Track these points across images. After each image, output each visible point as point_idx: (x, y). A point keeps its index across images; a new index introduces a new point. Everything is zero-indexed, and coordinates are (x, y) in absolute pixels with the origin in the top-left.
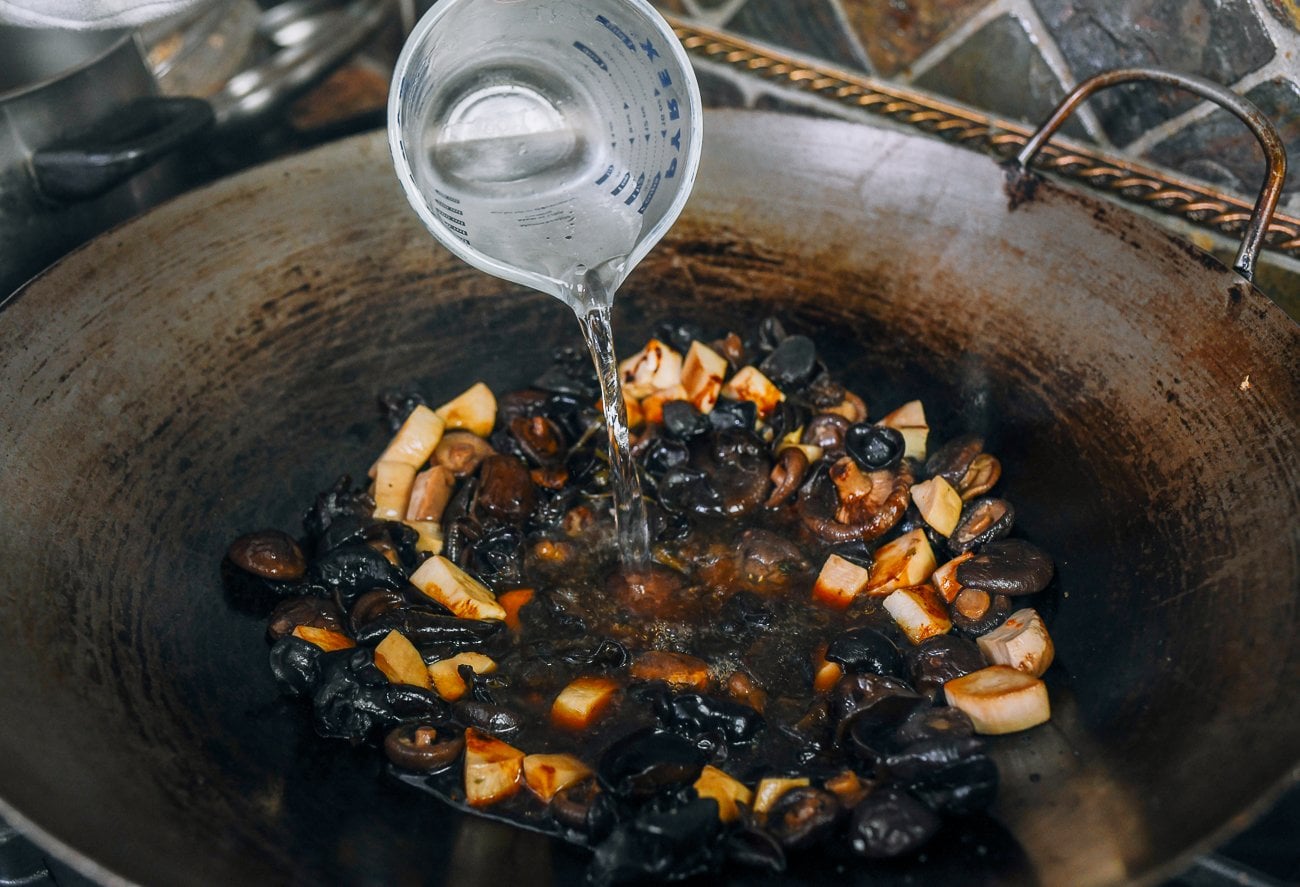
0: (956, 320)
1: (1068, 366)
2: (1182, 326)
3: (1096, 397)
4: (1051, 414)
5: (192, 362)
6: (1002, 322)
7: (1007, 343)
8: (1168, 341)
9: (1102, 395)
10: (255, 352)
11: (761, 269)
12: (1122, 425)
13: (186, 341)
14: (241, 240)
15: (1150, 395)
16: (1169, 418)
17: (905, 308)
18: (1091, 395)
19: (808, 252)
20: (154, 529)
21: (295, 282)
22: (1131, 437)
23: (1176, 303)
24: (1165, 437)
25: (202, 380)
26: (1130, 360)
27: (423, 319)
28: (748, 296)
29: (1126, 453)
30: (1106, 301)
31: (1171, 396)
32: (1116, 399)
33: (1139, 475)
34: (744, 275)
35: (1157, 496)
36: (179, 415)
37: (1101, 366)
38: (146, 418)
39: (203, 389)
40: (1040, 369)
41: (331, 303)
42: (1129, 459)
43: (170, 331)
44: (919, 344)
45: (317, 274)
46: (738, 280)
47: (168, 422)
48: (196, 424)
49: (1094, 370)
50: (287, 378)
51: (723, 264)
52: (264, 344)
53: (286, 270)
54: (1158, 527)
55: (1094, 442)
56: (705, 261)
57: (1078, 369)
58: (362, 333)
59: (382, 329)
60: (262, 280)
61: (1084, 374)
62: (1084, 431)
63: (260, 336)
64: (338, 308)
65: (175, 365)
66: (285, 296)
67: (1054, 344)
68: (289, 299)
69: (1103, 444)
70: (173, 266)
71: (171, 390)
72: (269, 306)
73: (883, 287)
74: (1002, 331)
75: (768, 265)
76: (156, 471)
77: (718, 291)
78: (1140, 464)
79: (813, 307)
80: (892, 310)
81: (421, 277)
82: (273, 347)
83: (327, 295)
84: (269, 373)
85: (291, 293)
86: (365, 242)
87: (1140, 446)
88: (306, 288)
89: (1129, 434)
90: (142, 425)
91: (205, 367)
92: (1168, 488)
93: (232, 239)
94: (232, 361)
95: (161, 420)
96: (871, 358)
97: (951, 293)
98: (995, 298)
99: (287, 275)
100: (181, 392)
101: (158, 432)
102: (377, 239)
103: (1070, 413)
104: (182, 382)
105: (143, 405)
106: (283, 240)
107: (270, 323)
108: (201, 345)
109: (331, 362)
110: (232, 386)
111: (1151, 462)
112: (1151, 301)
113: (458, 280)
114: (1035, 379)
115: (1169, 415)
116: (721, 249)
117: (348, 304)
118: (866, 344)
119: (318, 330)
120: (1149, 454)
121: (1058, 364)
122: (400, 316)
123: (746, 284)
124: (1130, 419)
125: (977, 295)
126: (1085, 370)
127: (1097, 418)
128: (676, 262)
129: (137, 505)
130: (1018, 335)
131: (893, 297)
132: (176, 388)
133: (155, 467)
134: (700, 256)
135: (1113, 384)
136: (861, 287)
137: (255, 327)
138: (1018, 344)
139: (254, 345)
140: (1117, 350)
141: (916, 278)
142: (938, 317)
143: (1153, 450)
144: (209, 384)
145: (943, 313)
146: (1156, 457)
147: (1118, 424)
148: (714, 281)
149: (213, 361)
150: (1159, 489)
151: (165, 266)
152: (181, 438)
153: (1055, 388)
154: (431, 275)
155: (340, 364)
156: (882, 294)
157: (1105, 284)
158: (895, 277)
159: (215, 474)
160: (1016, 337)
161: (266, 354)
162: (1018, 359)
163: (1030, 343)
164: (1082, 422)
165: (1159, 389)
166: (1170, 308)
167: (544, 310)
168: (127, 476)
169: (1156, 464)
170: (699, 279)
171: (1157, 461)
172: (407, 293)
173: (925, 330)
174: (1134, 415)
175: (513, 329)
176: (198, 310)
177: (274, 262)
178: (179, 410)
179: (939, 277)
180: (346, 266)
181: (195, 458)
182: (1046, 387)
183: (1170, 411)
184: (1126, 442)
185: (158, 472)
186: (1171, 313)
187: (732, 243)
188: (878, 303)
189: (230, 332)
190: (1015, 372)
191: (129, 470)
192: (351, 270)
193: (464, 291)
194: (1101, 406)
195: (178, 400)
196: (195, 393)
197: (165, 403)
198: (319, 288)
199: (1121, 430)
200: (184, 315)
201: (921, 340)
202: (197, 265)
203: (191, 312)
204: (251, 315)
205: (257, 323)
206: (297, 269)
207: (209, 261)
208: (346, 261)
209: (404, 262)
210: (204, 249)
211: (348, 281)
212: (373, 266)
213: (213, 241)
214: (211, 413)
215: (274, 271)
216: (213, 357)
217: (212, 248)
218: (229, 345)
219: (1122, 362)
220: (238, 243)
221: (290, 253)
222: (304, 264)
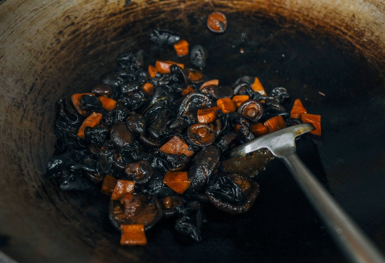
0: (313, 14)
1: (358, 28)
3: (371, 39)
4: (354, 46)
5: (37, 59)
6: (330, 13)
7: (333, 21)
9: (373, 38)
10: (59, 52)
12: (383, 49)
13: (32, 51)
14: (44, 7)
17: (293, 11)
18: (369, 38)
20: (40, 130)
21: (68, 23)
25: (42, 66)
26: (383, 25)
27: (119, 30)
28: (234, 11)
32: (379, 39)
36: (37, 82)
37: (371, 27)
38: (25, 85)
39: (43, 70)
40: (347, 30)
41: (83, 29)
43: (26, 48)
44: (300, 24)
45: (76, 18)
46: (230, 5)
47: (34, 85)
48: (44, 84)
49: (369, 29)
50: (73, 60)
52: (62, 48)
53: (64, 17)
55: (373, 55)
57: (362, 29)
58: (96, 40)
59: (104, 37)
60: (55, 22)
61: (365, 31)
62: (368, 52)
63: (59, 45)
64: (86, 30)
65: (31, 61)
66: (66, 28)
69: (376, 56)
70: (21, 21)
71: (32, 72)
72: (60, 33)
73: (284, 4)
74: (331, 17)
76: (34, 106)
80: (288, 12)
81: (115, 15)
82: (65, 49)
83: (81, 26)
84: (66, 60)
85: (68, 26)
86: (91, 3)
88: (73, 24)
90: (24, 88)
91: (42, 61)
93: (41, 7)
94: (51, 57)
95: (31, 85)
97: (310, 4)
98: (327, 5)
99: (65, 20)
100: (35, 72)
101: (31, 90)
103: (362, 45)
104: (35, 68)
105: (23, 80)
106: (60, 5)
107: (62, 40)
108: (39, 52)
109: (88, 52)
110: (53, 66)
113: (129, 14)
114: (346, 34)
117: (89, 28)
118: (281, 25)
119: (80, 40)
121: (354, 28)
122: (110, 31)
123: (234, 6)
125: (320, 4)
126: (365, 29)
127: (372, 47)
129: (31, 121)
131: (288, 7)
132: (33, 71)
133: (34, 104)
135: (377, 34)
136: (276, 4)
137: (57, 42)
138: (337, 21)
139: (58, 49)
140: (377, 21)
142: (306, 13)
144: (45, 67)
147: (381, 48)
149: (45, 58)
151: (18, 21)
152: (40, 90)
153: (354, 37)
154: (118, 14)
155: (91, 53)
156: (284, 6)
160: (336, 19)
161: (63, 52)
162: (338, 27)
163: (343, 21)
164: (366, 48)
167: (161, 23)
168: (24, 110)
170: (216, 6)
172: (111, 21)
173: (301, 18)
176: (34, 38)
177: (59, 14)
178: (37, 80)
180: (86, 14)
181: (47, 97)
182: (350, 36)
185: (35, 106)
188: (283, 10)
189: (48, 45)
190: (338, 32)
191: (24, 107)
192: (88, 15)
193: (131, 18)
194: (373, 42)
195: (35, 75)
196: (41, 71)
197: (31, 77)
198: (78, 23)
199: (382, 50)
200: (29, 40)
201: (300, 22)
202: (30, 19)
203: (32, 39)
204: (55, 37)
205: (57, 40)
206: (68, 17)
207: (34, 17)
208: (85, 12)
209: (107, 9)
210: (31, 13)
211: (88, 19)
212: (96, 12)
213: (34, 9)
214: (48, 79)
215: (60, 19)
216: (44, 56)
217: (34, 12)
218: (49, 51)
219: (379, 25)
220: (43, 9)
221: (64, 10)
222: (70, 14)
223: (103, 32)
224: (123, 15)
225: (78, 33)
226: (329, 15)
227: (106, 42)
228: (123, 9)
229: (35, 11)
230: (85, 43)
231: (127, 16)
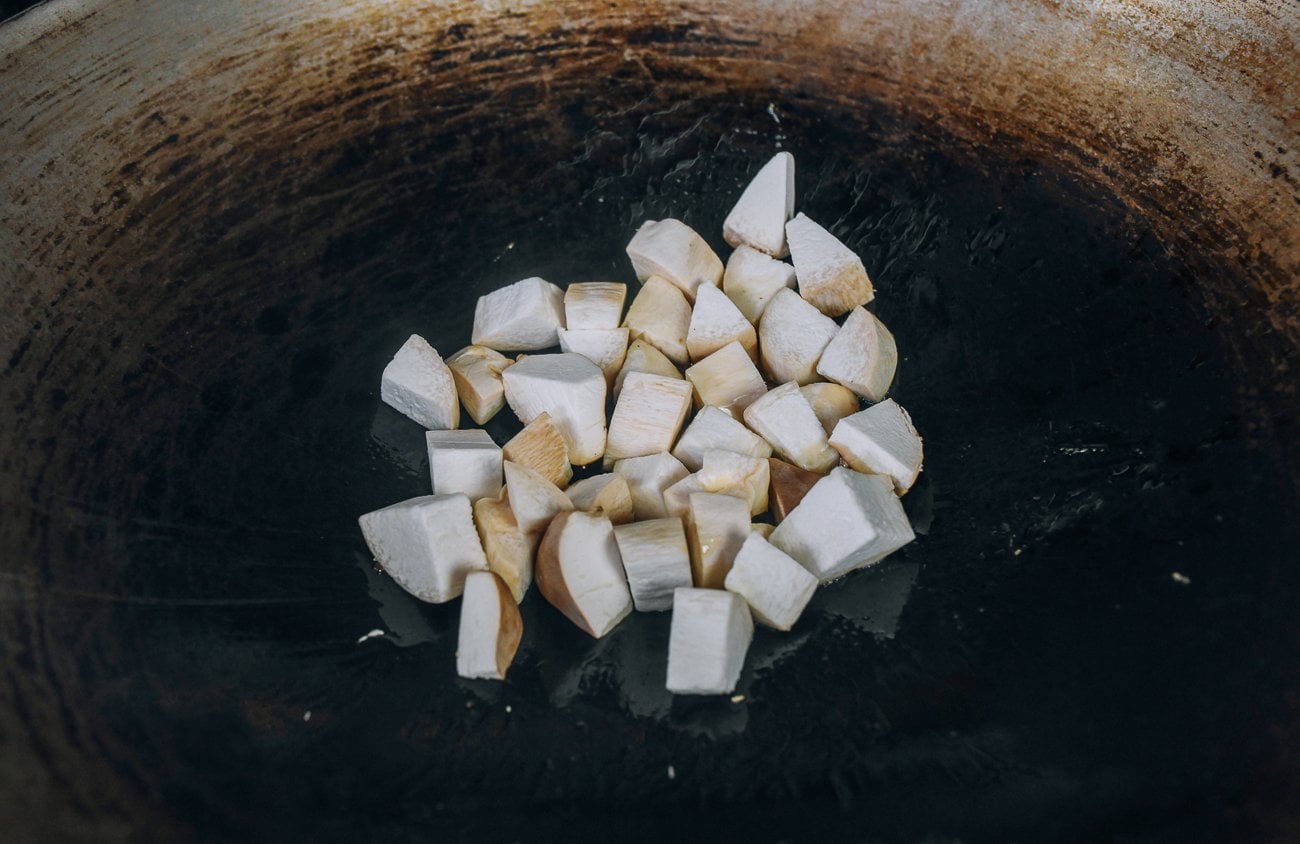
0: (981, 96)
1: (1133, 142)
2: (1279, 81)
3: (1174, 177)
4: (1120, 204)
5: (42, 258)
6: (1040, 93)
7: (1051, 119)
8: (1263, 101)
9: (1184, 175)
10: (122, 232)
11: (732, 55)
12: (1216, 211)
13: (29, 232)
14: (76, 87)
15: (1247, 171)
16: (1278, 198)
17: (917, 87)
18: (1168, 176)
19: (788, 27)
20: (34, 493)
21: (158, 135)
22: (1231, 225)
23: (1267, 53)
24: (1279, 222)
25: (60, 281)
26: (1215, 129)
27: (330, 160)
28: (721, 89)
29: (1227, 245)
30: (1174, 57)
31: (1276, 170)
32: (1202, 179)
33: (1249, 271)
34: (713, 63)
35: (1280, 298)
36: (39, 334)
37: (1177, 138)
39: (64, 293)
40: (1095, 148)
41: (209, 156)
42: (1232, 253)
44: (939, 129)
45: (184, 119)
46: (706, 70)
47: (25, 346)
48: (63, 341)
49: (1168, 144)
50: (171, 261)
51: (686, 53)
52: (133, 221)
53: (143, 118)
54: (1290, 335)
55: (1182, 234)
56: (662, 51)
57: (1146, 144)
58: (254, 190)
59: (280, 181)
60: (111, 135)
61: (1155, 150)
62: (1165, 222)
63: (125, 210)
64: (219, 160)
65: (21, 266)
66: (148, 154)
67: (1111, 116)
68: (153, 157)
69: (1193, 235)
71: (22, 301)
72: (129, 170)
73: (885, 63)
74: (1042, 105)
75: (739, 48)
76: (22, 415)
77: (685, 87)
78: (1248, 257)
79: (802, 95)
80: (901, 91)
81: (318, 107)
82: (144, 224)
83: (202, 145)
84: (145, 259)
85: (155, 149)
86: (239, 70)
87: (1243, 237)
88: (173, 139)
89: (1226, 222)
91: (60, 263)
92: (1293, 286)
93: (65, 87)
94: (95, 249)
95: (16, 346)
96: (881, 151)
97: (972, 62)
98: (1028, 65)
99: (145, 126)
100: (35, 301)
101: (15, 359)
102: (252, 66)
103: (1144, 200)
104: (34, 289)
106: (132, 80)
107: (135, 192)
108: (49, 235)
109: (222, 233)
110: (100, 281)
111: (1263, 255)
112: (1232, 53)
113: (368, 103)
114: (1094, 162)
115: (1277, 194)
116: (681, 32)
117: (229, 155)
118: (876, 135)
119: (199, 193)
120: (1259, 245)
121: (1120, 142)
122: (299, 161)
123: (718, 75)
124: (1224, 202)
125: (1005, 62)
126: (1156, 145)
127: (1181, 203)
128: (628, 54)
130: (1063, 108)
131: (899, 75)
132: (27, 297)
133: (20, 408)
134: (657, 45)
135: (1195, 160)
136: (859, 65)
137: (116, 199)
138: (1064, 119)
139: (119, 224)
140: (1194, 117)
141: (925, 47)
142: (958, 94)
143: (1263, 240)
144: (70, 284)
145: (964, 89)
146: (1267, 246)
147: (1209, 209)
148: (677, 74)
149: (70, 253)
150: (1281, 288)
152: (47, 364)
153: (1120, 170)
154: (330, 105)
155: (233, 233)
156: (884, 71)
157: (1168, 37)
158: (899, 49)
159: (101, 405)
160: (1059, 111)
161: (134, 234)
162: (1067, 138)
163: (1082, 118)
164: (1161, 210)
165: (1260, 161)
166: (1261, 60)
167: (475, 132)
169: (1270, 257)
170: (659, 74)
171: (1270, 253)
172: (304, 131)
173: (943, 111)
174: (1229, 197)
175: (442, 161)
176: (36, 188)
177: (126, 110)
178: (38, 326)
179: (954, 43)
180: (220, 105)
181: (71, 387)
182: (1105, 170)
183: (1277, 188)
184: (1223, 231)
185: (25, 415)
186: (1263, 66)
187: (693, 25)
188: (882, 83)
189: (86, 211)
190: (1066, 155)
192: (226, 109)
193: (374, 119)
194: (1185, 189)
195: (33, 313)
196: (54, 299)
197: (17, 320)
198: (190, 139)
199: (1214, 216)
200: (19, 196)
201: (940, 123)
202: (22, 128)
203: (27, 193)
204: (107, 185)
205: (117, 193)
206: (156, 116)
207: (39, 120)
208: (218, 98)
209: (291, 90)
210: (28, 104)
211: (226, 124)
212: (255, 100)
213: (39, 93)
214: (80, 324)
215: (128, 123)
216: (68, 248)
217: (39, 101)
218: (86, 228)
219: (1205, 131)
220: (73, 91)
221: (144, 97)
222: (164, 108)
223: (278, 165)
224: (344, 107)
225: (189, 169)
226: (1037, 99)
227: (286, 199)
228: (348, 89)
229: (42, 99)
230: (215, 203)
231: (359, 112)
